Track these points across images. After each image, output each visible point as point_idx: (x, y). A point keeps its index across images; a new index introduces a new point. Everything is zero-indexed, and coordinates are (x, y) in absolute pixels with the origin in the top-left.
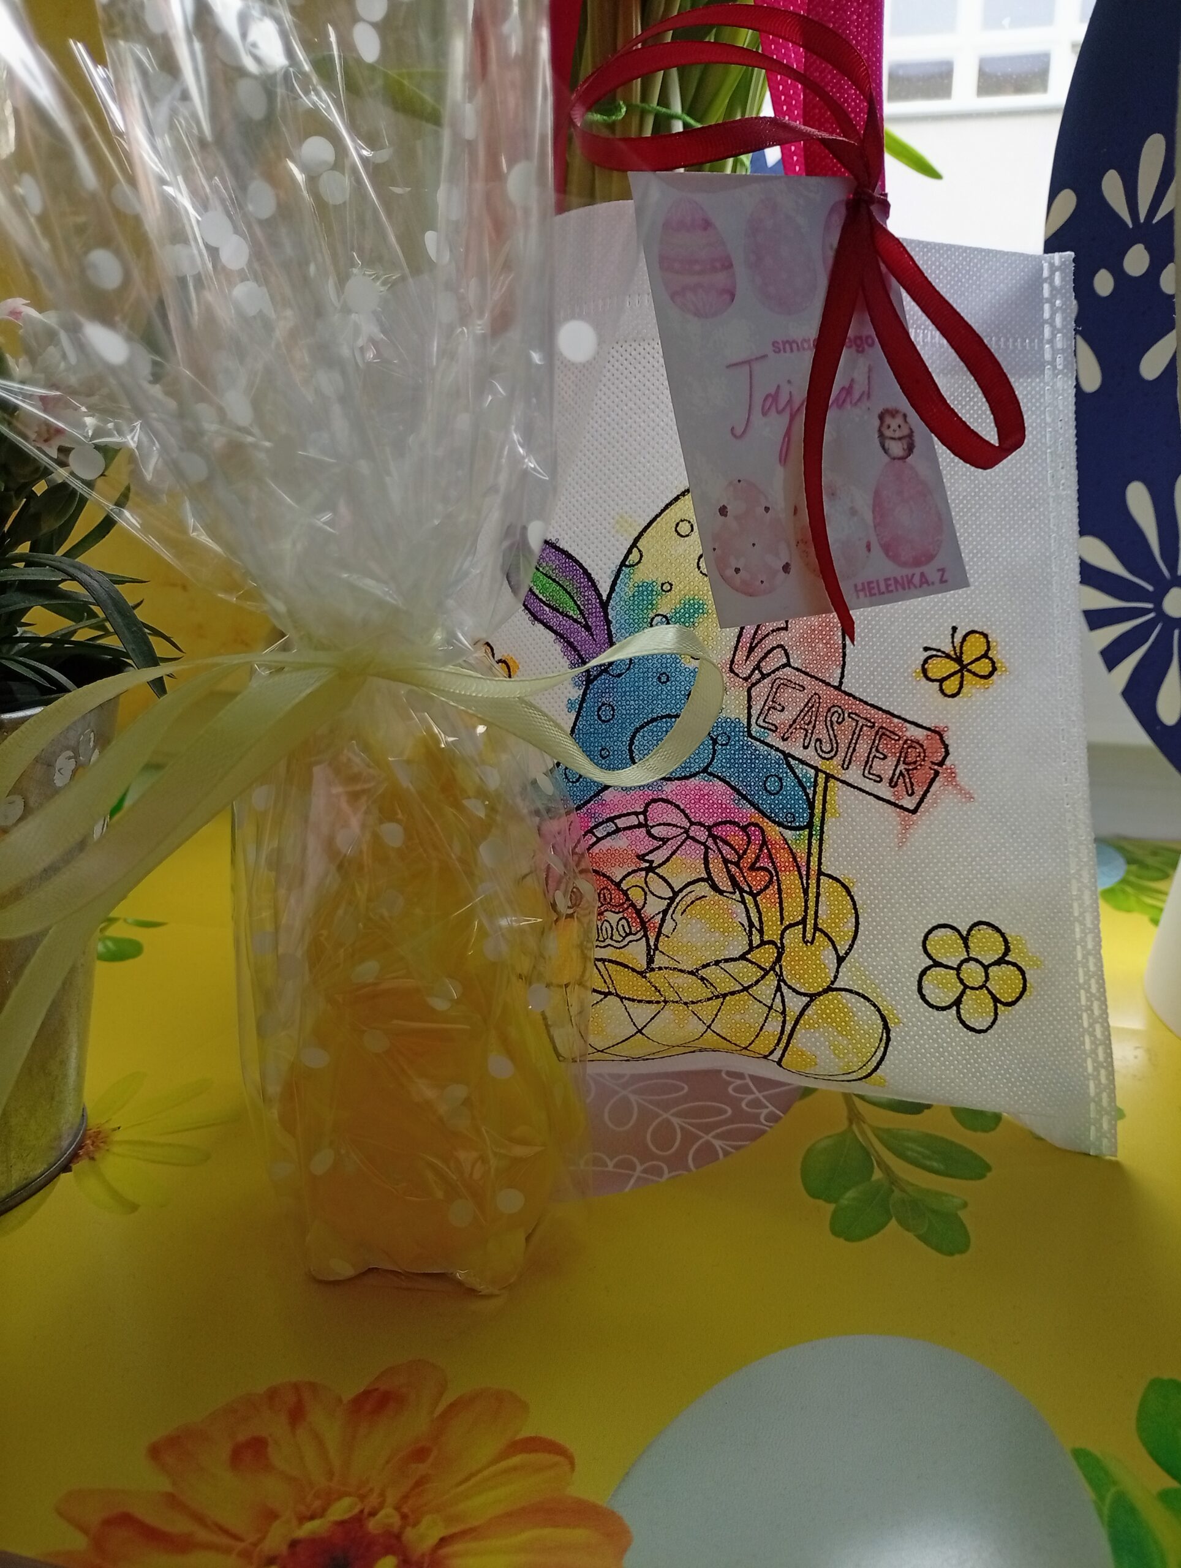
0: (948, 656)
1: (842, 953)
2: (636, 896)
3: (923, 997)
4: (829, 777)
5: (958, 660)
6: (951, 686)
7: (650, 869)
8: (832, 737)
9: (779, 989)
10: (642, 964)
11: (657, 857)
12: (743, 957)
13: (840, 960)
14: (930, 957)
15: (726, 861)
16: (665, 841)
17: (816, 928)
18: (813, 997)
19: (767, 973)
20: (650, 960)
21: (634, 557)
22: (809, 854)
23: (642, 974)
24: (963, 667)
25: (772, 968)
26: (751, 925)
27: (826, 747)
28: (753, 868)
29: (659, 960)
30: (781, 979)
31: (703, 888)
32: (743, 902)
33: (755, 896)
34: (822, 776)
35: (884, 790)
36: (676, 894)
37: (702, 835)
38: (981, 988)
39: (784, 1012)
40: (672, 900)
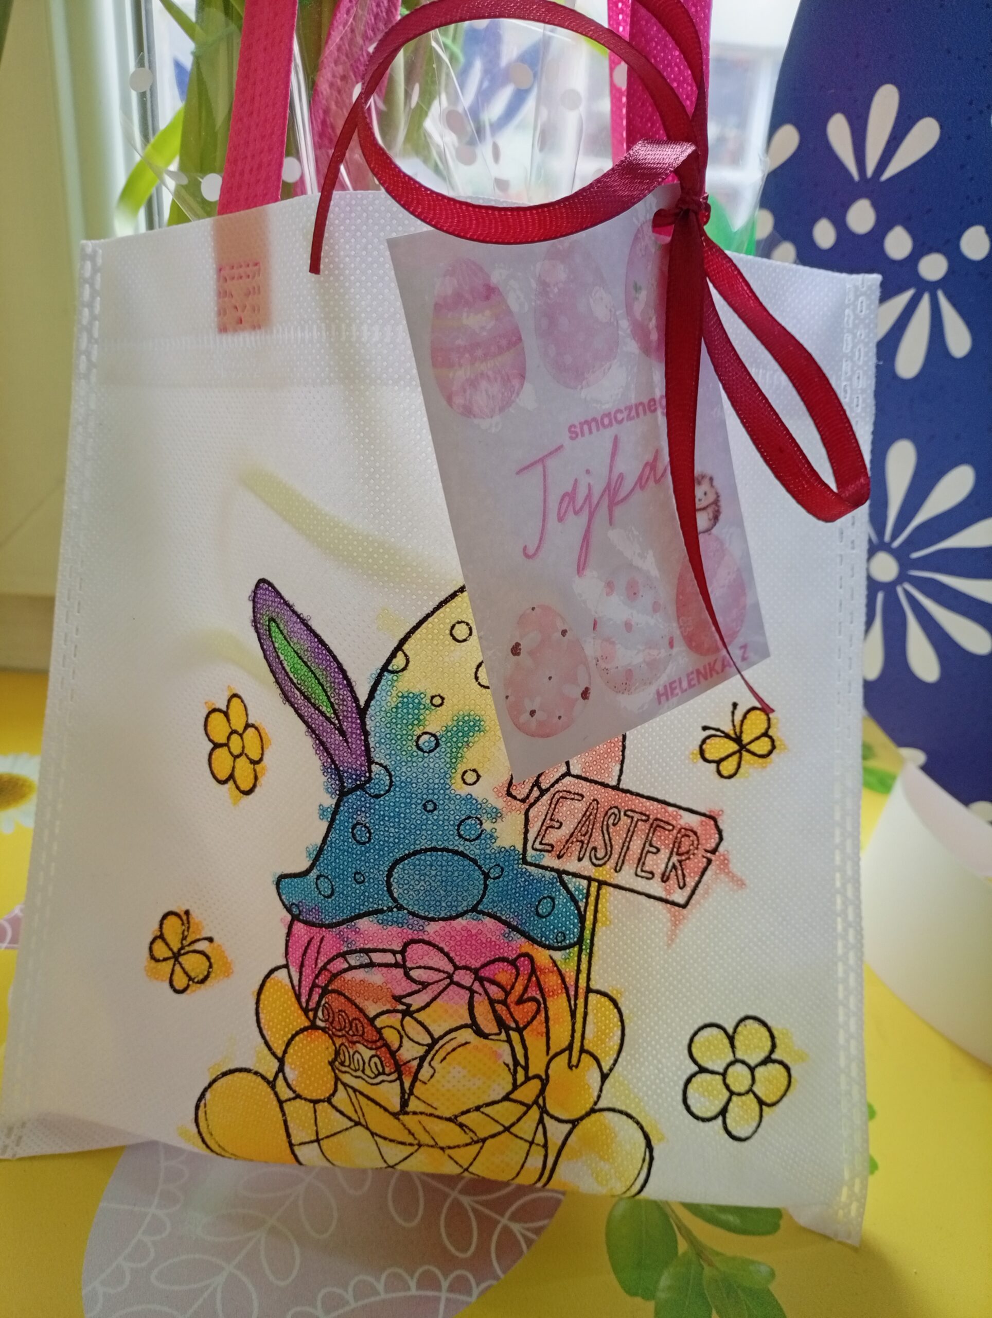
0: (727, 736)
1: (606, 1069)
2: (391, 1037)
3: (688, 1108)
4: (601, 883)
5: (738, 740)
6: (728, 767)
7: (408, 1012)
8: (607, 842)
9: (541, 1121)
10: (396, 1106)
11: (416, 1001)
12: (507, 1098)
13: (604, 1077)
14: (695, 1062)
15: (492, 1002)
16: (425, 985)
17: (582, 1050)
18: (575, 1123)
19: (529, 1107)
20: (404, 1103)
21: (399, 661)
22: (578, 971)
23: (395, 1115)
24: (742, 747)
25: (536, 1102)
26: (516, 1062)
27: (600, 854)
28: (520, 1001)
29: (413, 1105)
30: (544, 1111)
31: (467, 1035)
32: (509, 1041)
33: (520, 1030)
34: (594, 885)
35: (656, 887)
36: (435, 1041)
37: (466, 978)
38: (747, 1092)
39: (545, 1146)
40: (430, 1047)
